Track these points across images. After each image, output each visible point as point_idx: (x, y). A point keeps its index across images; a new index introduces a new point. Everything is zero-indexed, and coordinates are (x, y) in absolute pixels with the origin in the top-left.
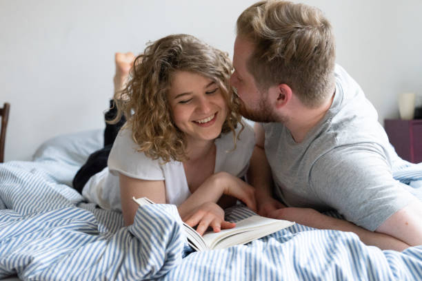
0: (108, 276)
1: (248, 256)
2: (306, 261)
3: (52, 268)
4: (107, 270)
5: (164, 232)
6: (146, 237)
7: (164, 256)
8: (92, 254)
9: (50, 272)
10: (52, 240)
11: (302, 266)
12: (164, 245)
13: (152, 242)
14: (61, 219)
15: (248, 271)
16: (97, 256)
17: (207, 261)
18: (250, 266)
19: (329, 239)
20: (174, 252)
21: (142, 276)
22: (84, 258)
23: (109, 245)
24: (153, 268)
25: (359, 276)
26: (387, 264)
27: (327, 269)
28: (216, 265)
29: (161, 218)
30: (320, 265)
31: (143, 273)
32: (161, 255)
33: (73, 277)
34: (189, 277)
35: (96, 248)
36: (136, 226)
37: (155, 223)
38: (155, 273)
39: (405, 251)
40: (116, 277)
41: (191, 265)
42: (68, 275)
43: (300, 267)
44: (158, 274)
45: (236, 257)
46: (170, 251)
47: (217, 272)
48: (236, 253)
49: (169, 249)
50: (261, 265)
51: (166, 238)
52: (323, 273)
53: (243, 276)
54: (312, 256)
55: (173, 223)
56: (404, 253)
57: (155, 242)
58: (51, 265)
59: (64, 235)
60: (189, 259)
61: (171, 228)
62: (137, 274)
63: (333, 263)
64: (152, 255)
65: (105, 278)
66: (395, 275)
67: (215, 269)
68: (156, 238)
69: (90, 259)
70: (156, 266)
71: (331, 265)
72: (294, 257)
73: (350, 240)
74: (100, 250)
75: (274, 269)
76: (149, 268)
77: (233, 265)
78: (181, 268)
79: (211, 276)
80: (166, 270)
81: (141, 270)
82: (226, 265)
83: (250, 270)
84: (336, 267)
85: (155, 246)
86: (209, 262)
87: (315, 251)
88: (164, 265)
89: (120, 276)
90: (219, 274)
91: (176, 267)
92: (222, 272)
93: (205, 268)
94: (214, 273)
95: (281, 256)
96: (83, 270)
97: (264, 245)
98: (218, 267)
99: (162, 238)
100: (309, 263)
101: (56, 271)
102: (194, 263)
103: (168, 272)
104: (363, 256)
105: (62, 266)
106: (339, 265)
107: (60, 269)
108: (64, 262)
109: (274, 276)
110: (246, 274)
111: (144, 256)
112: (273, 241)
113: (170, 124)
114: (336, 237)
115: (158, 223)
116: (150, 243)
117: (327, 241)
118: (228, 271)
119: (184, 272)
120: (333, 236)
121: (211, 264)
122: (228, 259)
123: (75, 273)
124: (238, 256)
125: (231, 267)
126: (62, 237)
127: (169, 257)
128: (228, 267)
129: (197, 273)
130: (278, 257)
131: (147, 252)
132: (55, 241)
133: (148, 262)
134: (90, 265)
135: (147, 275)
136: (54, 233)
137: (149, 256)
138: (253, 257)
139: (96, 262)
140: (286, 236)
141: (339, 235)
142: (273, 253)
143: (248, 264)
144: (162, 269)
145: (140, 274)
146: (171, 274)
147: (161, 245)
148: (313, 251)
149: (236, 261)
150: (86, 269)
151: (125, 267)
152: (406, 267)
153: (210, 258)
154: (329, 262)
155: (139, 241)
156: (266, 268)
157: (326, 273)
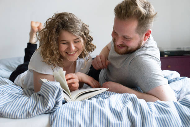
0: (30, 111)
1: (91, 103)
2: (115, 106)
3: (5, 107)
4: (29, 108)
5: (55, 92)
6: (47, 95)
7: (54, 102)
8: (22, 102)
9: (4, 109)
10: (4, 96)
11: (113, 107)
12: (55, 97)
13: (50, 96)
14: (7, 89)
15: (91, 110)
16: (25, 102)
17: (73, 105)
18: (92, 107)
19: (124, 97)
20: (59, 101)
21: (45, 111)
22: (19, 103)
23: (30, 99)
24: (50, 107)
25: (136, 112)
26: (148, 107)
27: (123, 109)
28: (77, 107)
29: (53, 86)
30: (120, 107)
31: (45, 109)
32: (53, 102)
33: (14, 111)
34: (65, 112)
35: (24, 100)
36: (42, 90)
37: (51, 89)
38: (50, 110)
39: (155, 102)
40: (33, 111)
41: (66, 107)
42: (12, 110)
43: (112, 108)
44: (51, 110)
45: (85, 104)
46: (57, 100)
47: (77, 109)
48: (86, 102)
49: (57, 99)
50: (96, 107)
51: (56, 95)
52: (122, 110)
53: (88, 111)
54: (117, 104)
55: (59, 88)
56: (155, 103)
57: (51, 96)
58: (4, 106)
59: (9, 95)
60: (65, 105)
61: (58, 90)
62: (43, 110)
63: (126, 107)
64: (49, 102)
65: (28, 112)
66: (151, 111)
67: (76, 108)
68: (51, 95)
69: (21, 104)
70: (51, 107)
71: (125, 107)
72: (110, 104)
73: (132, 97)
74: (26, 100)
75: (102, 109)
76: (48, 107)
77: (84, 107)
78: (62, 108)
79: (75, 111)
80: (55, 109)
81: (44, 108)
82: (81, 107)
83: (92, 109)
84: (127, 108)
85: (51, 98)
86: (74, 106)
87: (118, 102)
88: (54, 107)
89: (35, 111)
90: (78, 111)
91: (59, 108)
92: (80, 110)
93: (72, 108)
94: (76, 110)
95: (104, 104)
96: (18, 108)
97: (96, 100)
98: (78, 108)
99: (54, 95)
100: (116, 107)
101: (6, 108)
102: (67, 106)
103: (56, 110)
104: (138, 103)
105: (9, 106)
106: (128, 107)
107: (8, 108)
108: (10, 105)
109: (102, 111)
110: (89, 111)
111: (46, 102)
112: (100, 98)
113: (58, 52)
114: (126, 96)
115: (52, 88)
116: (49, 97)
117: (123, 98)
118: (82, 109)
119: (63, 110)
120: (125, 96)
121: (75, 107)
122: (82, 105)
123: (15, 109)
124: (86, 103)
125: (83, 108)
126: (8, 95)
127: (57, 103)
128: (82, 107)
129: (69, 110)
130: (103, 105)
131: (47, 101)
132: (5, 97)
133: (48, 105)
134: (21, 106)
135: (47, 111)
136: (4, 94)
137: (48, 102)
138: (93, 103)
139: (25, 105)
140: (105, 97)
141: (128, 95)
142: (101, 103)
143: (90, 107)
144: (54, 108)
145: (44, 110)
146: (57, 111)
147: (53, 98)
148: (117, 102)
149: (85, 105)
150: (20, 108)
151: (37, 107)
152: (156, 108)
153: (74, 104)
154: (124, 106)
155: (43, 97)
156: (98, 108)
157: (123, 110)
